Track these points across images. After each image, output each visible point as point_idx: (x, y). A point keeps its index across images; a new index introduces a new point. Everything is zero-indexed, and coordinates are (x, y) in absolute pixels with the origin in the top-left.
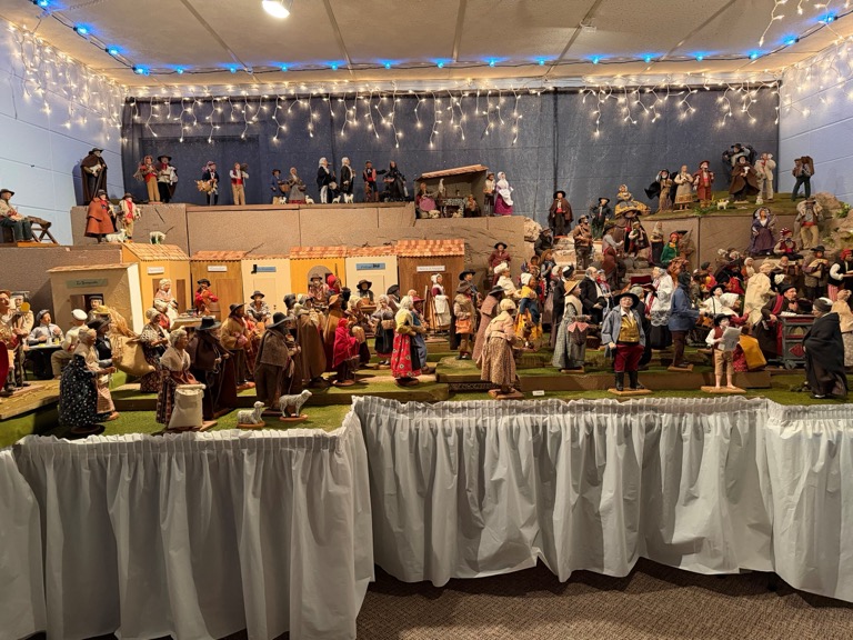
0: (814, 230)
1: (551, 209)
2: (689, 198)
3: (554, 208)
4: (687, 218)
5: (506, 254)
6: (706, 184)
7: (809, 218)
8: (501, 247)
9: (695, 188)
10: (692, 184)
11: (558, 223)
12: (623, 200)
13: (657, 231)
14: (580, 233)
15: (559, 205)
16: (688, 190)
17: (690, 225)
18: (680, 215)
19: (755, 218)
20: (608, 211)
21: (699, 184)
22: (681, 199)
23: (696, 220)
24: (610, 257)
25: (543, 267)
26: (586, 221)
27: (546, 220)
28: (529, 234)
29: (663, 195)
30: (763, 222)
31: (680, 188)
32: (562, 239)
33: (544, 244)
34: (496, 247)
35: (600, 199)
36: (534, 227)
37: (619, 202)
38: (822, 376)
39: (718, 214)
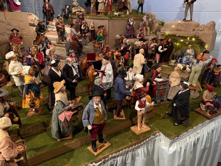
0: (148, 28)
1: (43, 7)
2: (104, 10)
3: (44, 7)
4: (104, 19)
5: (19, 35)
6: (110, 4)
7: (147, 24)
8: (15, 31)
9: (106, 5)
10: (105, 3)
11: (47, 15)
12: (75, 6)
13: (92, 25)
14: (58, 24)
15: (47, 5)
16: (103, 6)
17: (105, 23)
18: (101, 18)
19: (128, 21)
20: (70, 12)
21: (107, 4)
22: (101, 10)
23: (107, 21)
24: (75, 42)
25: (41, 46)
26: (61, 18)
27: (42, 13)
28: (32, 23)
29: (92, 6)
30: (131, 23)
31: (100, 5)
32: (50, 23)
33: (41, 29)
34: (12, 30)
35: (66, 5)
36: (34, 18)
37: (74, 6)
38: (180, 118)
39: (115, 18)
